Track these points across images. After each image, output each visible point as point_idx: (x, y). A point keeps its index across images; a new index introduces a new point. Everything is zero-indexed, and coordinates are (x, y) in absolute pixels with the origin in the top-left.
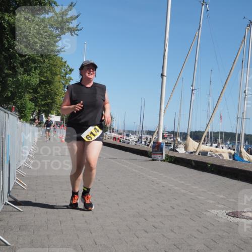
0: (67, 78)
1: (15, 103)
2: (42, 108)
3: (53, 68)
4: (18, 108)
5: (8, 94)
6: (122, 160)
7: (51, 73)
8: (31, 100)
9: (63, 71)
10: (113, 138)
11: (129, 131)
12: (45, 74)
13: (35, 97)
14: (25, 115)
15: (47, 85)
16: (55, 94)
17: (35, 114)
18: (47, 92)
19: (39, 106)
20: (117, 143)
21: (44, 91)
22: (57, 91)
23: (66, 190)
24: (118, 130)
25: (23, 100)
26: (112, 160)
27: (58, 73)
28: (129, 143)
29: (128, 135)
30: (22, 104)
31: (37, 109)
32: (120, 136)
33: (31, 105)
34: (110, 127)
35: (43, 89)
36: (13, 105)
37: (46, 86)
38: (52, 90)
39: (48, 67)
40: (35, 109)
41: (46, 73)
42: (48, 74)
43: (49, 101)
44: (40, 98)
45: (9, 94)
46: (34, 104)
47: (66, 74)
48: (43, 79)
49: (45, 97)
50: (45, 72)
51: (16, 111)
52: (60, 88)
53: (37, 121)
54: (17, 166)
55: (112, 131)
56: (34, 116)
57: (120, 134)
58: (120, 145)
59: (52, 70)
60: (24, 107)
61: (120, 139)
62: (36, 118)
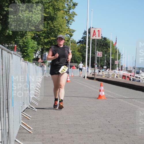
0: (70, 13)
1: (16, 43)
2: (45, 46)
3: (56, 3)
4: (20, 47)
5: (9, 33)
6: (134, 100)
7: (54, 8)
8: (34, 38)
9: (66, 6)
10: (122, 76)
11: (140, 68)
12: (47, 10)
13: (37, 35)
14: (27, 55)
15: (50, 22)
16: (59, 30)
17: (38, 53)
18: (50, 29)
19: (42, 44)
20: (127, 81)
21: (47, 28)
22: (60, 27)
23: (74, 133)
24: (127, 68)
25: (25, 39)
26: (122, 100)
27: (61, 8)
28: (139, 81)
29: (138, 73)
30: (24, 43)
31: (40, 48)
32: (130, 74)
33: (33, 44)
34: (119, 65)
35: (46, 26)
36: (15, 44)
37: (48, 23)
38: (55, 27)
39: (50, 3)
40: (38, 48)
41: (49, 9)
42: (51, 10)
43: (52, 38)
44: (42, 36)
45: (11, 33)
46: (36, 42)
47: (70, 9)
48: (46, 15)
49: (48, 34)
50: (47, 8)
51: (18, 51)
52: (63, 24)
53: (40, 60)
54: (22, 109)
55: (120, 68)
56: (37, 55)
57: (130, 71)
58: (130, 83)
59: (55, 5)
60: (26, 46)
61: (130, 77)
62: (40, 57)
